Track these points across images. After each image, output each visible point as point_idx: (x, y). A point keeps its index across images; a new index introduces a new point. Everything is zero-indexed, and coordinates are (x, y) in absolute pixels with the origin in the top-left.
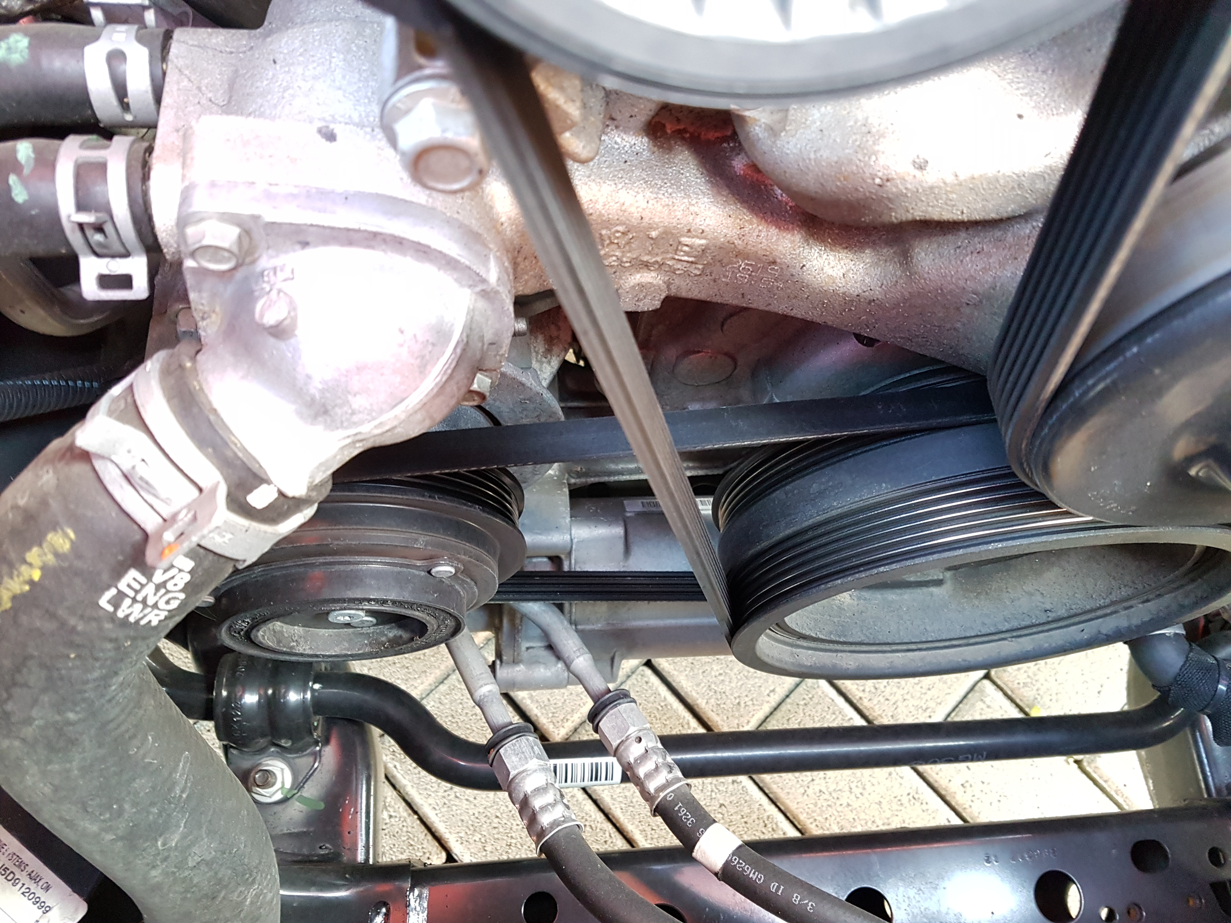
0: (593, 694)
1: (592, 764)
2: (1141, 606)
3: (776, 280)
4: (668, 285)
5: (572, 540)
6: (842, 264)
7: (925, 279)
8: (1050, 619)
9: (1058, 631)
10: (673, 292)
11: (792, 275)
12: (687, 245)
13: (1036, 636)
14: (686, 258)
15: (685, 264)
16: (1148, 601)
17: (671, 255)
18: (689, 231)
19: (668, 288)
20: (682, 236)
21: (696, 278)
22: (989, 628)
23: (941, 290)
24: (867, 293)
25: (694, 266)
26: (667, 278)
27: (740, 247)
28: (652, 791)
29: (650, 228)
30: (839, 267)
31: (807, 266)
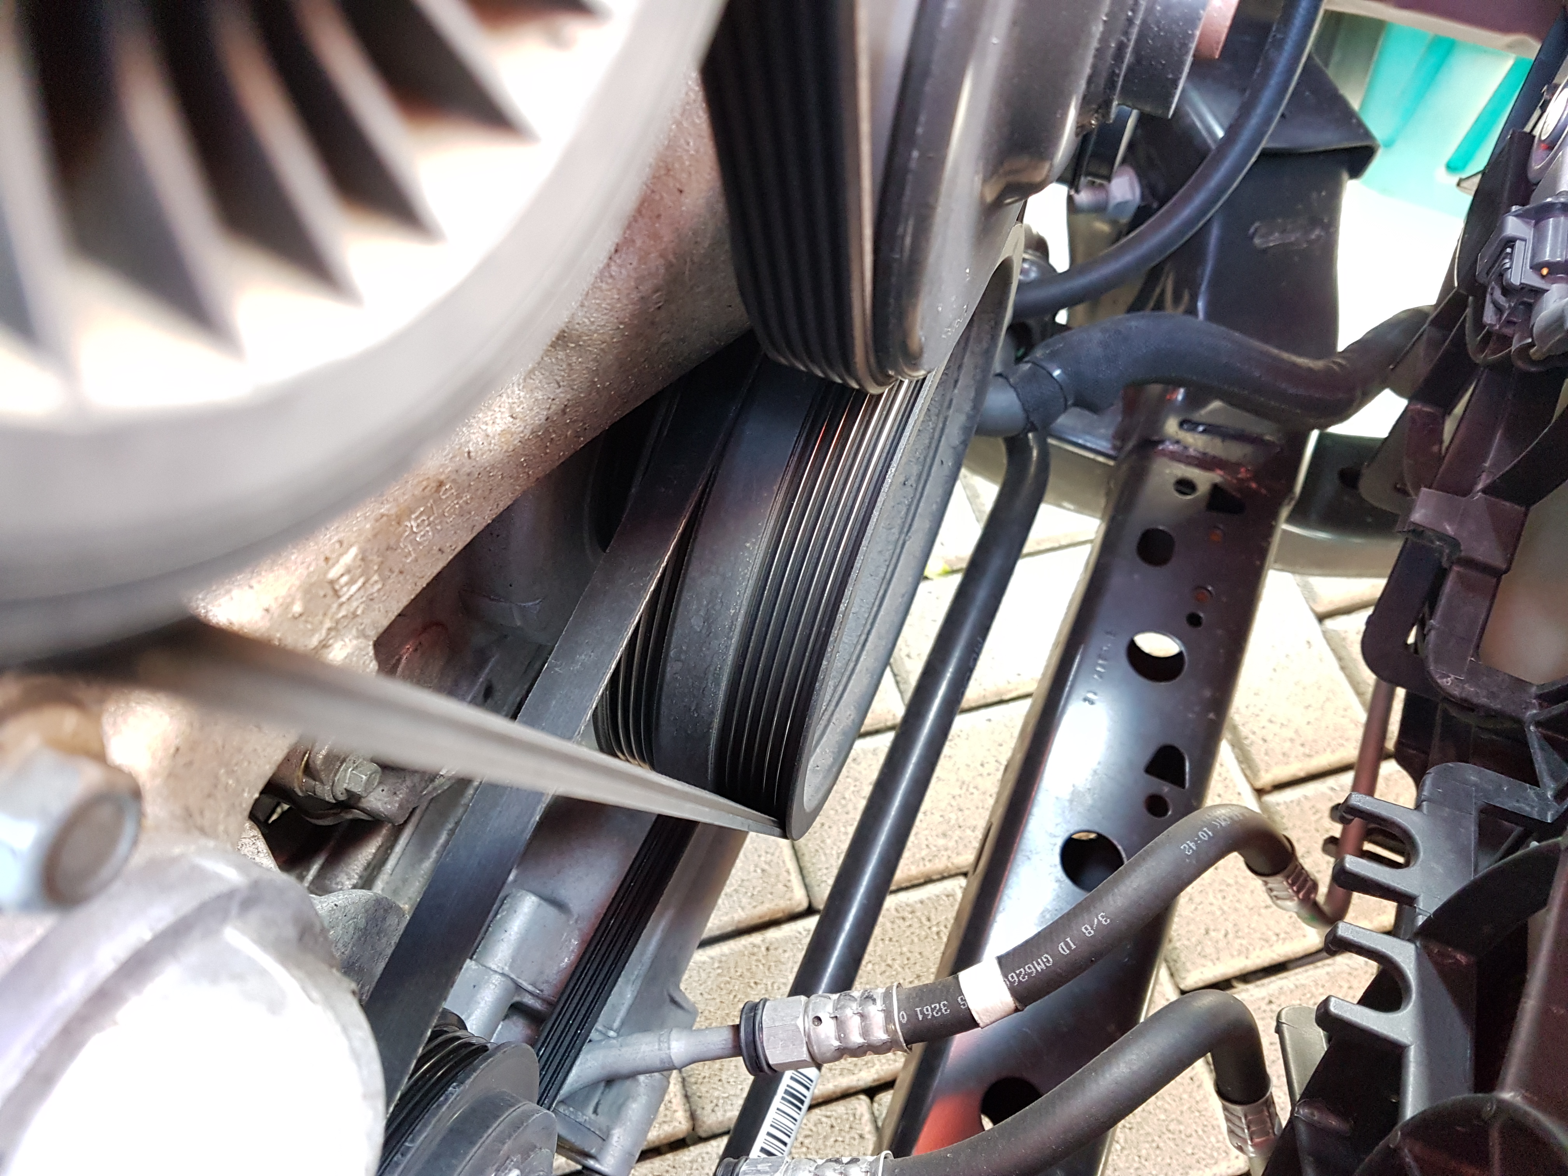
0: (726, 1052)
1: (783, 1098)
2: (956, 391)
3: (458, 497)
4: (362, 634)
5: (503, 974)
6: (497, 409)
7: (596, 331)
8: (914, 485)
9: (928, 486)
10: (373, 634)
11: (469, 474)
12: (342, 575)
13: (919, 510)
14: (354, 588)
15: (358, 595)
16: (956, 382)
17: (335, 606)
18: (327, 559)
19: (366, 637)
20: (326, 573)
21: (382, 593)
22: (888, 550)
23: (621, 323)
24: (554, 407)
25: (368, 585)
26: (354, 631)
27: (393, 511)
28: (884, 1037)
29: (287, 606)
30: (498, 415)
31: (471, 449)
